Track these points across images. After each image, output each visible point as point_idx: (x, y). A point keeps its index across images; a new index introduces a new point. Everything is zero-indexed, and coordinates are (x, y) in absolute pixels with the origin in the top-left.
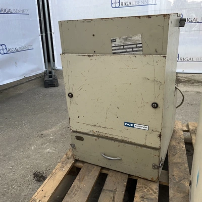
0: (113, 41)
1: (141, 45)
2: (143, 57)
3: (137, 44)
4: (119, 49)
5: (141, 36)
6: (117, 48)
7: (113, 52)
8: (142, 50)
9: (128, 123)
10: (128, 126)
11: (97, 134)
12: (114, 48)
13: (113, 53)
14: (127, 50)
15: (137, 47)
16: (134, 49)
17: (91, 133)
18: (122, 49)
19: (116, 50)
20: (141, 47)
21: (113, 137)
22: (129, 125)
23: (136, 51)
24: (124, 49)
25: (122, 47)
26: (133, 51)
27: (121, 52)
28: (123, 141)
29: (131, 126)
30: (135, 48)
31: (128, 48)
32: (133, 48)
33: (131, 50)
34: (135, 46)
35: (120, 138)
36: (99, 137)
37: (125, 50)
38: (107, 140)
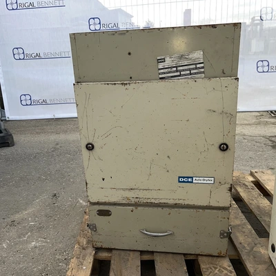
0: (160, 61)
1: (202, 65)
2: (206, 81)
3: (196, 64)
4: (169, 73)
5: (202, 53)
6: (166, 70)
7: (161, 76)
8: (203, 72)
9: (184, 178)
10: (184, 182)
11: (133, 201)
12: (162, 71)
13: (161, 78)
14: (182, 73)
15: (196, 68)
16: (192, 71)
17: (124, 202)
18: (174, 72)
19: (164, 73)
20: (203, 68)
21: (161, 201)
22: (185, 180)
23: (195, 73)
24: (177, 71)
25: (175, 69)
26: (191, 74)
27: (172, 77)
28: (176, 206)
29: (188, 182)
30: (193, 69)
31: (183, 70)
32: (190, 70)
33: (188, 72)
34: (194, 66)
35: (171, 202)
36: (137, 205)
37: (178, 73)
38: (151, 209)
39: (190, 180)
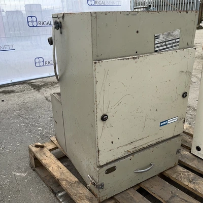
0: (157, 37)
1: (178, 40)
3: (176, 39)
4: (161, 46)
5: (179, 31)
6: (159, 45)
7: (156, 49)
8: (178, 45)
9: (163, 122)
10: (163, 125)
12: (157, 45)
13: (156, 51)
14: (168, 46)
15: (175, 42)
16: (174, 45)
19: (158, 47)
20: (179, 42)
22: (164, 123)
23: (175, 46)
24: (165, 45)
25: (164, 43)
26: (172, 47)
27: (162, 49)
29: (165, 124)
30: (174, 43)
31: (169, 44)
33: (171, 45)
37: (166, 47)
38: (142, 152)
39: (166, 123)
